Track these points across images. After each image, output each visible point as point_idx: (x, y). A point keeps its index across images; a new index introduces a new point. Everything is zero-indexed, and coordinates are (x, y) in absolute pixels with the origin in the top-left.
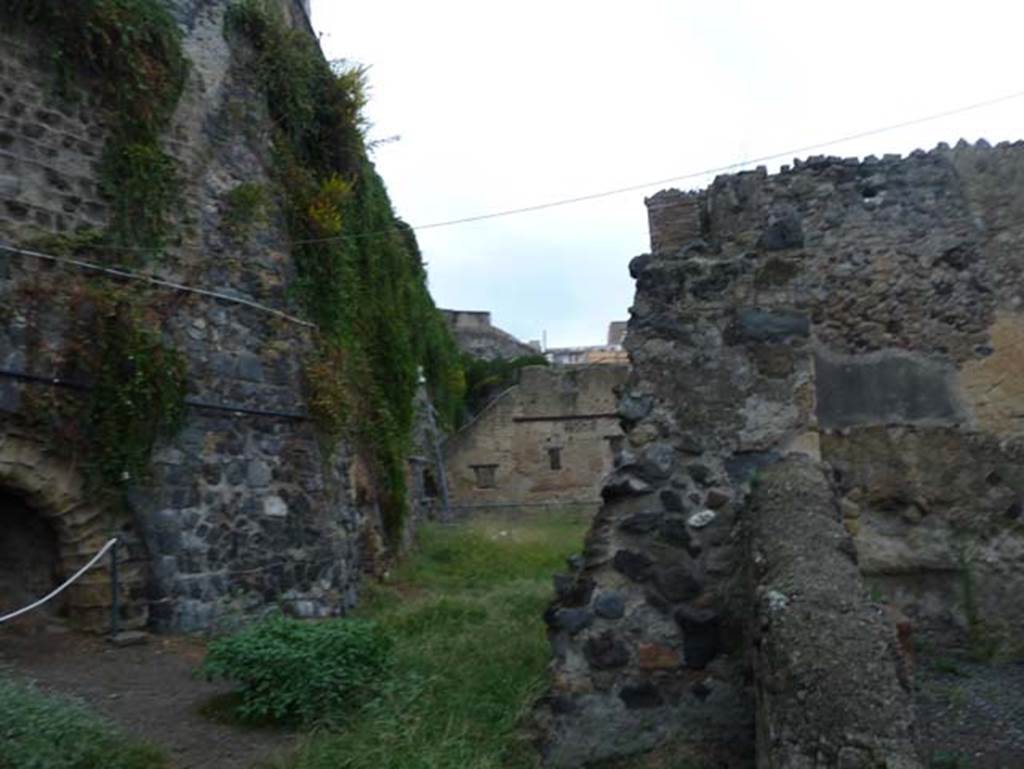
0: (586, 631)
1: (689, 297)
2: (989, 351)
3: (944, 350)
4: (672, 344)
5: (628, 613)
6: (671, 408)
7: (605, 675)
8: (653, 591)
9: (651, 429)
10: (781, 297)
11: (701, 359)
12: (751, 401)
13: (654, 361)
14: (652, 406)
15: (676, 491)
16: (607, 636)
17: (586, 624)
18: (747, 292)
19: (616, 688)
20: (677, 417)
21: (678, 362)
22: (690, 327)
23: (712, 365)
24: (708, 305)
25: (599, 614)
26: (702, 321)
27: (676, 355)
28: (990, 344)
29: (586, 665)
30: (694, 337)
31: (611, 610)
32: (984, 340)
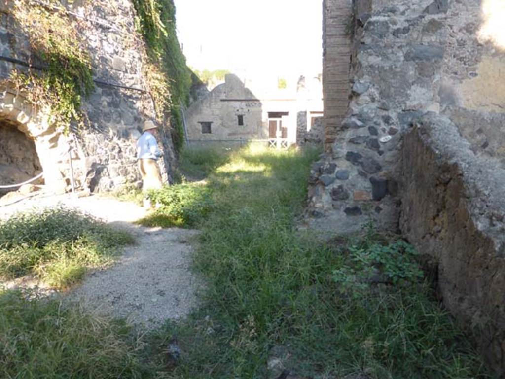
0: (331, 185)
1: (391, 36)
2: (476, 75)
3: (456, 73)
4: (380, 58)
5: (350, 178)
6: (377, 89)
7: (339, 203)
8: (361, 169)
9: (368, 98)
10: (433, 39)
11: (393, 67)
12: (413, 87)
13: (371, 66)
14: (369, 87)
15: (376, 126)
16: (340, 187)
17: (332, 182)
18: (418, 35)
19: (343, 209)
20: (381, 93)
21: (383, 67)
22: (390, 51)
23: (398, 70)
24: (399, 40)
25: (338, 178)
26: (396, 48)
27: (382, 64)
28: (477, 72)
29: (331, 198)
30: (390, 56)
31: (343, 176)
32: (475, 69)
